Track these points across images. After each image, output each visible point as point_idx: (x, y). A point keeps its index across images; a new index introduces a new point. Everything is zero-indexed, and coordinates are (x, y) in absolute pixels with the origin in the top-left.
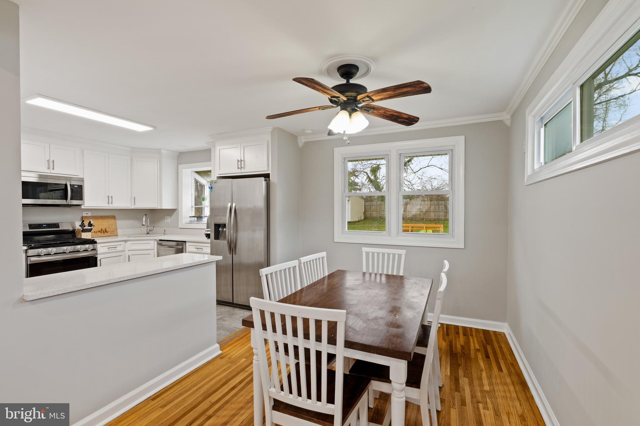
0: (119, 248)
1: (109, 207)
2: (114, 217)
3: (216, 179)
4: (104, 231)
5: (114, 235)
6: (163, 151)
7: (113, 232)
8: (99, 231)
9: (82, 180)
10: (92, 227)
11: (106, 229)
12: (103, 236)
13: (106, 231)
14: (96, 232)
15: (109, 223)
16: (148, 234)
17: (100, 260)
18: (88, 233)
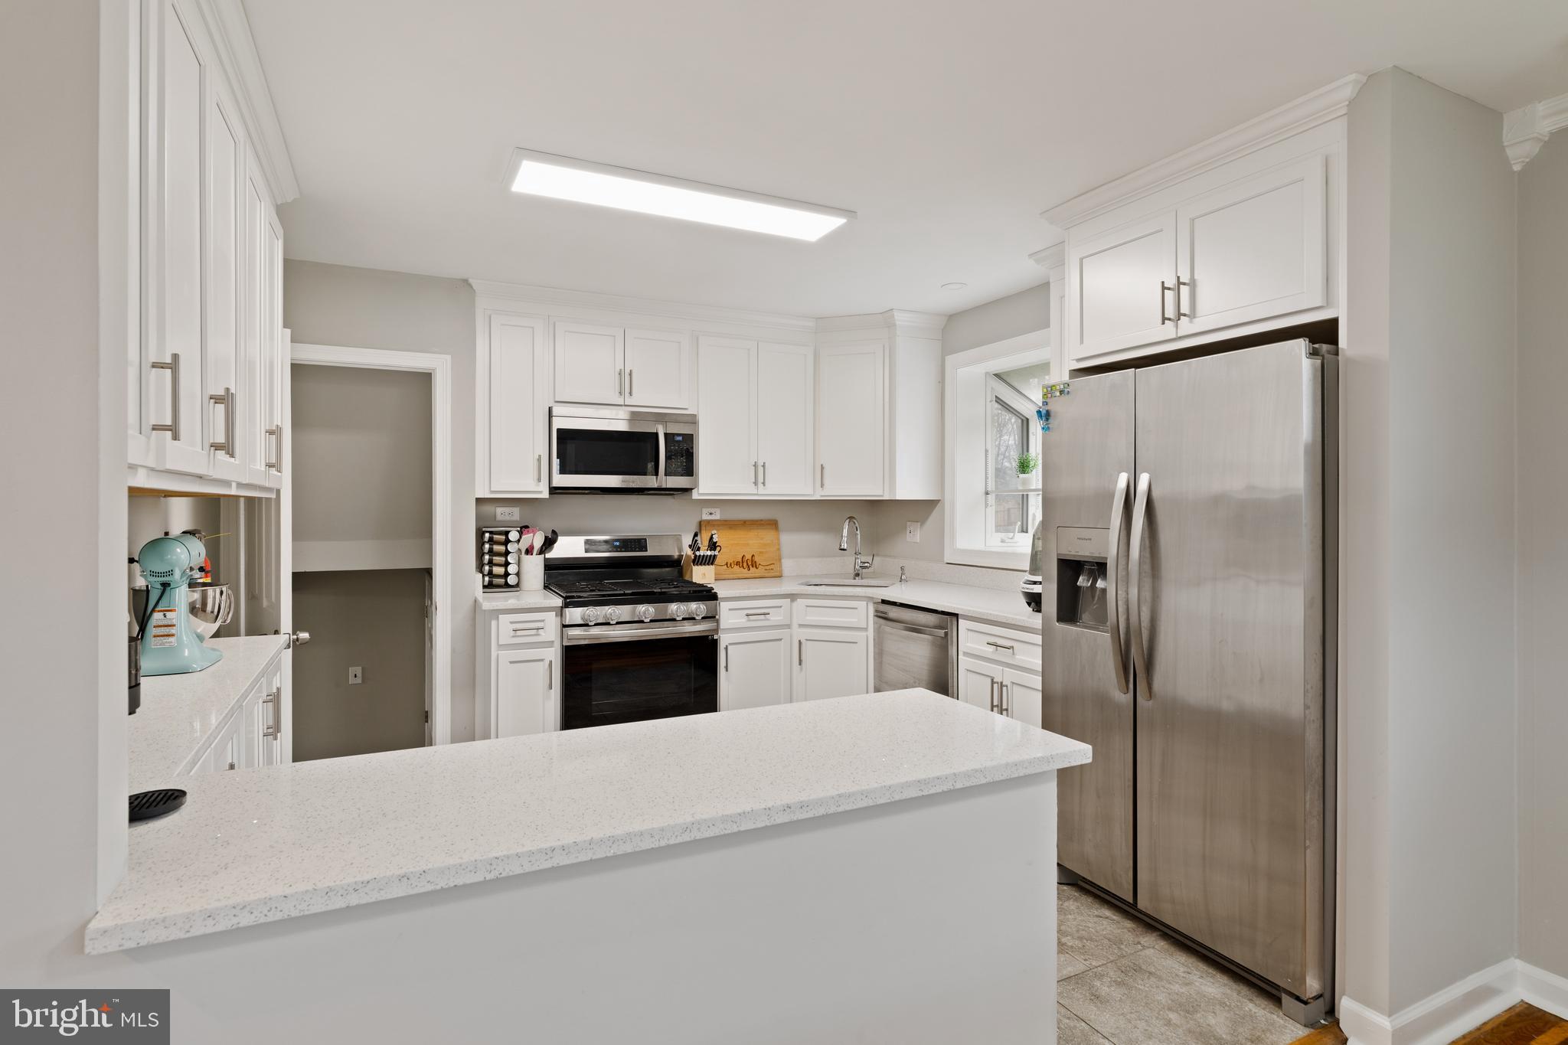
0: (776, 617)
1: (757, 494)
2: (773, 524)
3: (1066, 378)
4: (750, 564)
5: (773, 574)
6: (900, 318)
7: (772, 567)
8: (738, 563)
9: (693, 420)
10: (716, 553)
11: (753, 556)
12: (746, 576)
13: (754, 564)
14: (731, 565)
15: (762, 542)
16: (857, 578)
17: (726, 647)
18: (707, 567)
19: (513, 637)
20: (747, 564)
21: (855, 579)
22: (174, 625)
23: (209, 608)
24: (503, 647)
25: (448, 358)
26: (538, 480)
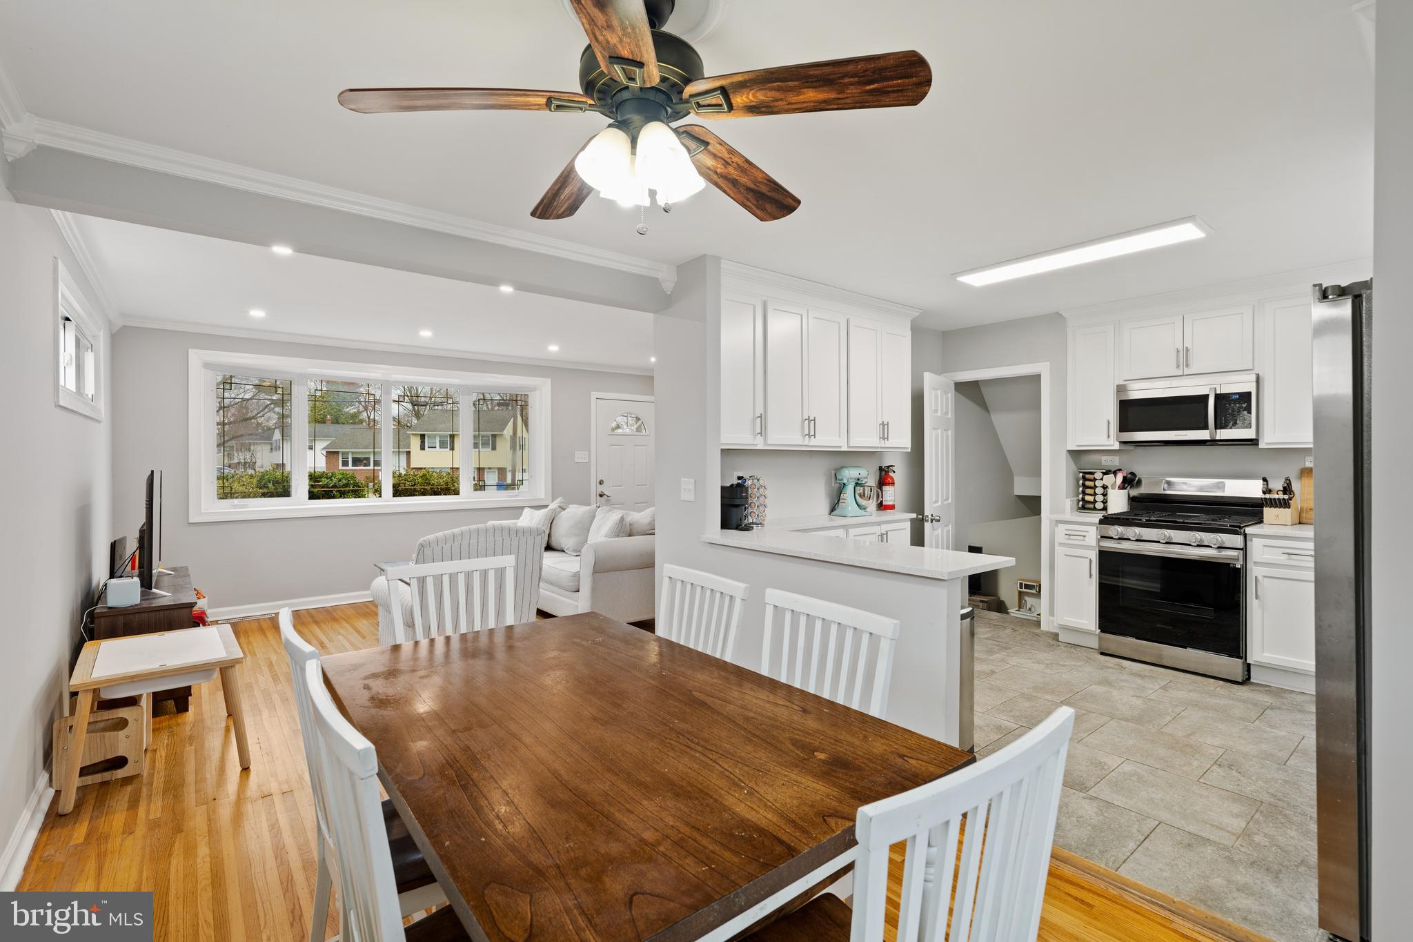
9: (1252, 379)
10: (1291, 497)
17: (1256, 577)
18: (1282, 509)
19: (1067, 539)
22: (843, 499)
23: (866, 495)
24: (1061, 544)
25: (1048, 363)
26: (1109, 437)
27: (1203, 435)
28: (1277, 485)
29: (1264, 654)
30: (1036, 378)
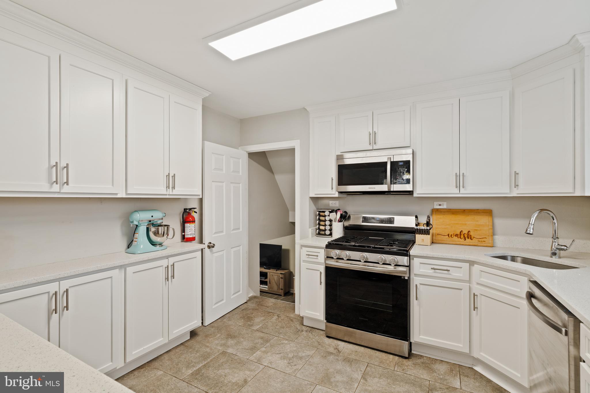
0: (455, 274)
1: (459, 193)
2: (489, 213)
4: (466, 236)
5: (485, 245)
7: (484, 240)
8: (457, 235)
9: (410, 153)
11: (469, 231)
12: (463, 243)
13: (469, 237)
14: (451, 236)
15: (477, 223)
16: (554, 257)
17: (416, 285)
18: (425, 235)
19: (308, 258)
20: (464, 236)
21: (551, 257)
22: (137, 238)
23: (160, 233)
24: (304, 261)
25: (299, 141)
26: (332, 188)
27: (383, 188)
28: (423, 220)
29: (420, 337)
30: (292, 151)
